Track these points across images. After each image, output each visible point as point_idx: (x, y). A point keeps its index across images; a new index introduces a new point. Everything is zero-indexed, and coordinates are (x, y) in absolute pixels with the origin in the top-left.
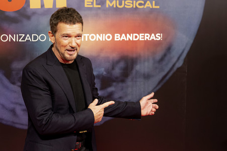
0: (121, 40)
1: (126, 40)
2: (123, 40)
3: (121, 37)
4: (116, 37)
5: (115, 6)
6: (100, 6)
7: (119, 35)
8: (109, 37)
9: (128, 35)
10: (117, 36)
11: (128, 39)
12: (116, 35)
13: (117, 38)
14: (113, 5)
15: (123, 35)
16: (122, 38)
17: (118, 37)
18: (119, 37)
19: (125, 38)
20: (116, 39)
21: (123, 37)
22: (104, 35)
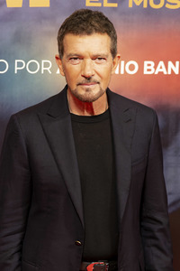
0: (156, 73)
1: (165, 73)
2: (161, 73)
3: (155, 67)
4: (146, 67)
5: (145, 6)
6: (115, 5)
7: (152, 64)
8: (132, 67)
9: (170, 63)
10: (149, 65)
11: (170, 73)
12: (146, 63)
13: (149, 70)
14: (142, 3)
15: (161, 63)
16: (158, 70)
17: (150, 68)
18: (152, 67)
19: (164, 70)
20: (146, 72)
21: (161, 68)
22: (123, 62)
